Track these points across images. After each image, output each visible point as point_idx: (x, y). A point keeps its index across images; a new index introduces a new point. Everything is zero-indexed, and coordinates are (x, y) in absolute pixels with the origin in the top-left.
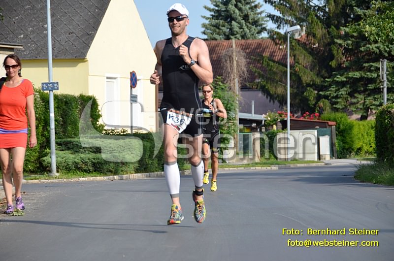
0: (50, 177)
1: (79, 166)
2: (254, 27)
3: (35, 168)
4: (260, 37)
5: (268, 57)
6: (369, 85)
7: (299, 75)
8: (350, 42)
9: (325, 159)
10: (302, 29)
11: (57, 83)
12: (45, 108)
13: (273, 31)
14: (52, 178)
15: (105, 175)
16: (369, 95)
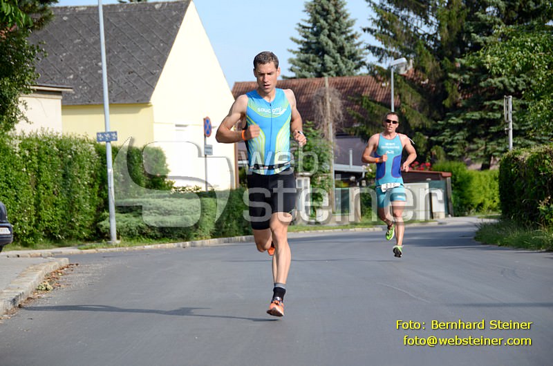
0: (109, 245)
1: (144, 231)
2: (351, 61)
3: (91, 234)
4: (358, 73)
5: (369, 97)
6: (491, 128)
7: (405, 118)
8: (467, 76)
9: (438, 217)
10: (408, 62)
11: (116, 133)
12: (102, 163)
13: (374, 65)
14: (112, 246)
15: (176, 240)
16: (491, 140)
